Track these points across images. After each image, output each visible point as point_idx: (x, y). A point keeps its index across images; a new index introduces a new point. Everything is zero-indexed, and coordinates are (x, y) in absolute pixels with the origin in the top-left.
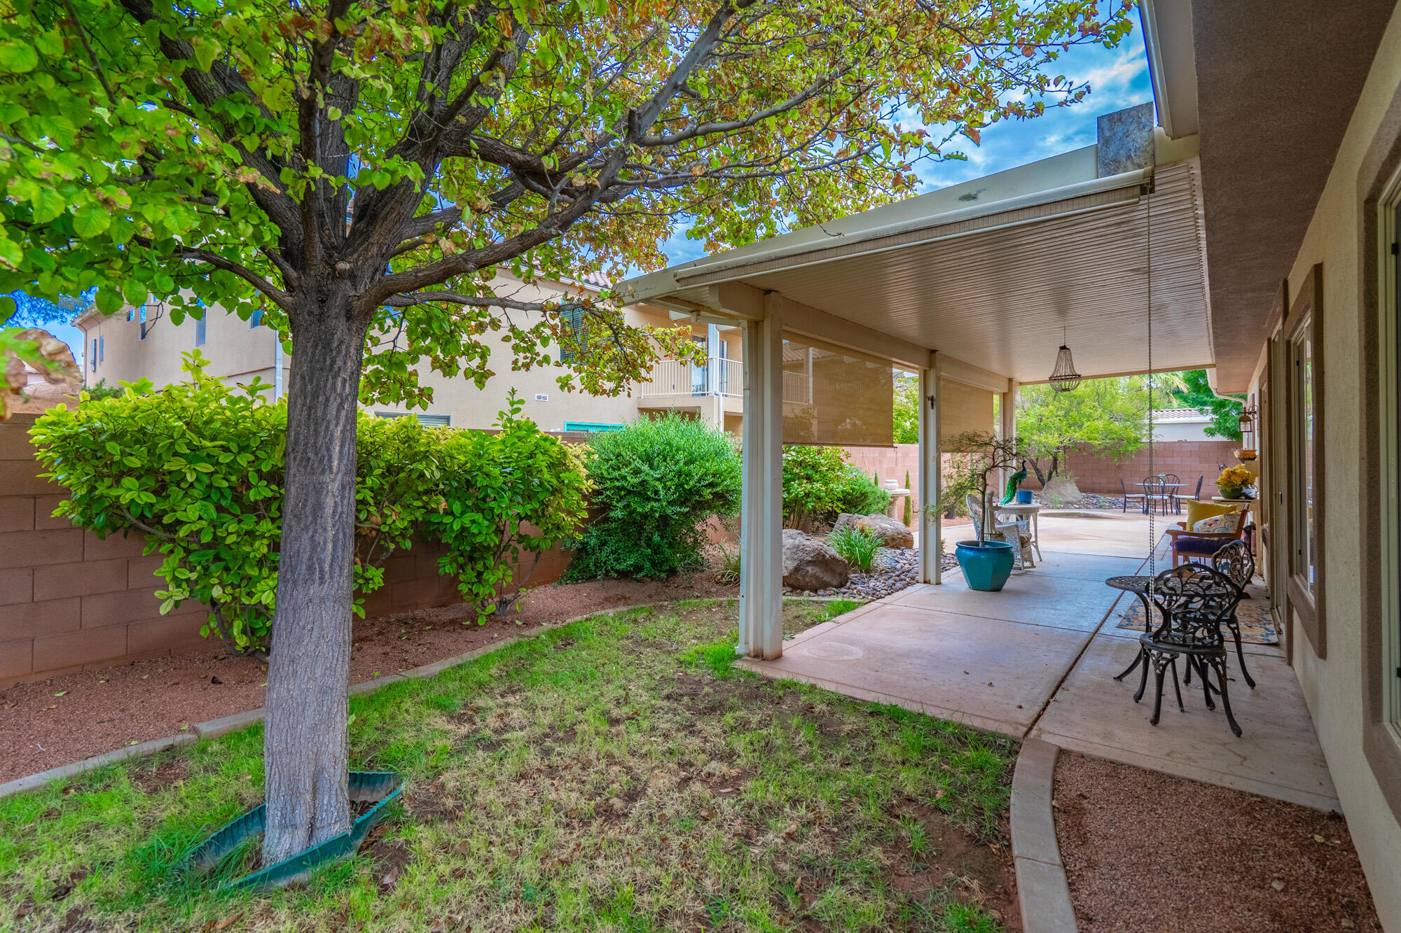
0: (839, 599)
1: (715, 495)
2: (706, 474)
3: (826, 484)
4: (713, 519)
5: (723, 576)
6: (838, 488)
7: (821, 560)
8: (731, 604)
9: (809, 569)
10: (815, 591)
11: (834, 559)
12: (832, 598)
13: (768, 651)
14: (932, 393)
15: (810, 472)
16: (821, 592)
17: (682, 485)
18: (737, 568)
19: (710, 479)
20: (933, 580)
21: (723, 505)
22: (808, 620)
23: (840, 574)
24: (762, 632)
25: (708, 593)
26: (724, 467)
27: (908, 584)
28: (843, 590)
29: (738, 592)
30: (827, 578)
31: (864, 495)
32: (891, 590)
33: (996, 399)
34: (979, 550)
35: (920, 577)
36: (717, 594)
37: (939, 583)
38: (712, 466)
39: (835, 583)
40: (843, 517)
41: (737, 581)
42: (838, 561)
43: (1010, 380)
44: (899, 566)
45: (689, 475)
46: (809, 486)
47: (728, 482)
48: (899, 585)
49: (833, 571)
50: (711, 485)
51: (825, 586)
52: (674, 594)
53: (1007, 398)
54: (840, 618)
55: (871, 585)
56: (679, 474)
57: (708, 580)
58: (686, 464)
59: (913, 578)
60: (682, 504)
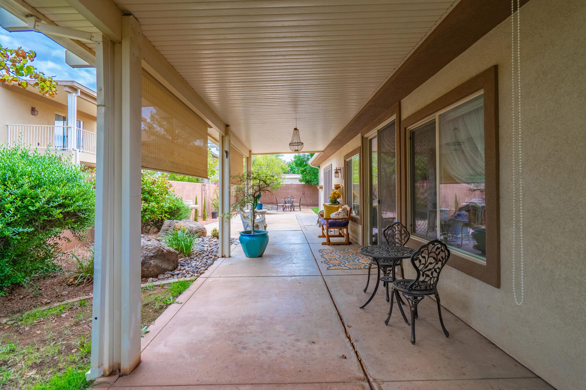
0: (175, 280)
1: (67, 215)
2: (56, 197)
3: (158, 203)
4: (67, 233)
5: (76, 278)
6: (166, 205)
7: (161, 254)
8: (82, 305)
9: (152, 262)
10: (156, 276)
11: (169, 252)
12: (171, 280)
13: (126, 365)
14: (226, 149)
15: (147, 196)
16: (161, 276)
17: (26, 207)
18: (90, 270)
19: (60, 201)
20: (227, 255)
21: (75, 222)
22: (157, 306)
23: (173, 261)
24: (120, 346)
25: (59, 297)
26: (76, 190)
27: (214, 260)
28: (177, 272)
29: (92, 290)
30: (165, 266)
31: (178, 209)
32: (207, 266)
33: (244, 160)
34: (253, 236)
35: (219, 254)
36: (68, 297)
37: (230, 257)
38: (63, 190)
39: (170, 268)
40: (167, 222)
41: (90, 281)
42: (172, 253)
43: (250, 151)
44: (206, 249)
45: (36, 197)
46: (146, 205)
47: (80, 203)
48: (209, 262)
49: (169, 260)
50: (61, 206)
51: (163, 271)
52: (16, 307)
53: (248, 159)
54: (181, 298)
55: (193, 264)
56: (23, 197)
57: (60, 284)
58: (31, 188)
59: (215, 256)
60: (28, 224)
